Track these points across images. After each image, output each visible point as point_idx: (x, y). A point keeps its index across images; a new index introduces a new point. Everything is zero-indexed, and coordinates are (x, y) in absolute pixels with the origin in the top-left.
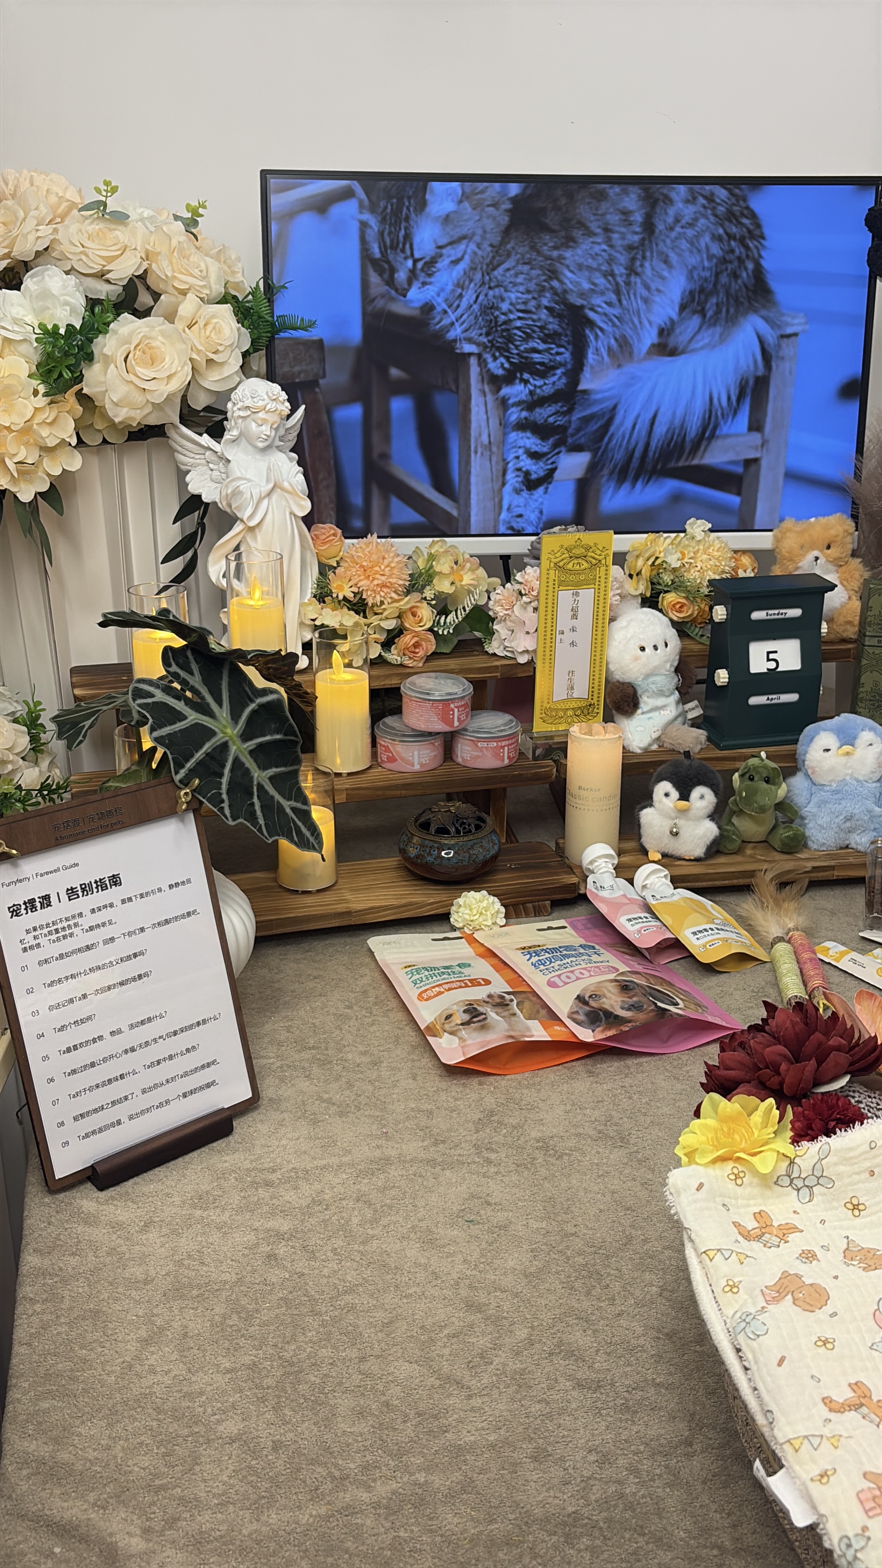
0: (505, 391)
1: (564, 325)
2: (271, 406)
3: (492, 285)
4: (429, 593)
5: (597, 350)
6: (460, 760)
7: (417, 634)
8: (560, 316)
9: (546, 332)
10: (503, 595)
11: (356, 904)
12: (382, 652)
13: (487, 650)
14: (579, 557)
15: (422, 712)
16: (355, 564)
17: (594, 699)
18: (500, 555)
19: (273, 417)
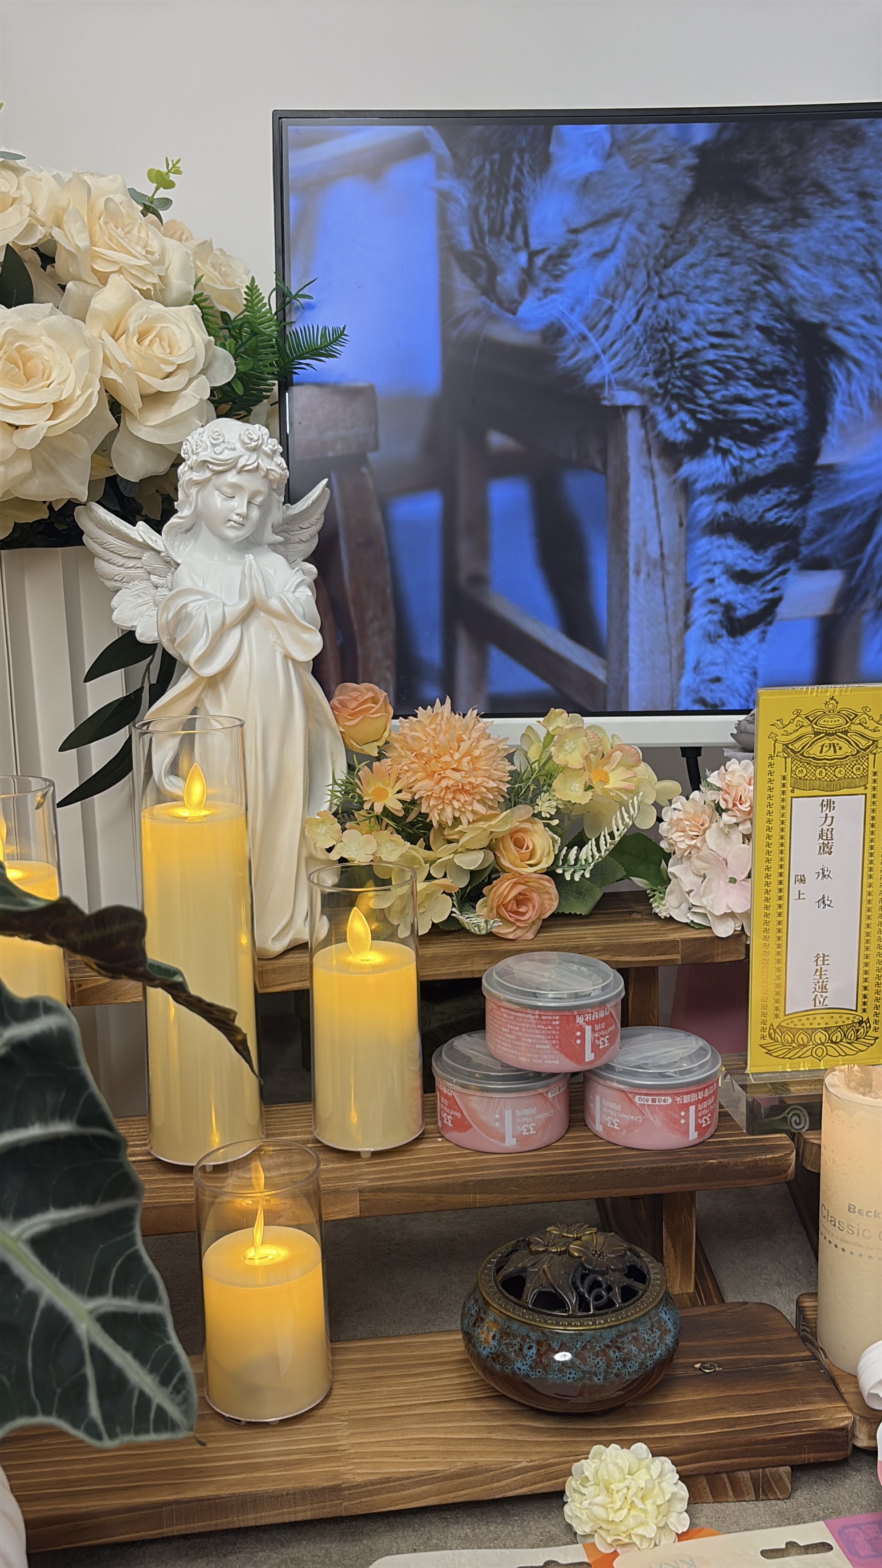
0: (690, 468)
1: (791, 357)
2: (248, 460)
3: (665, 291)
4: (546, 806)
5: (850, 397)
6: (598, 1128)
7: (522, 880)
8: (784, 342)
9: (760, 368)
10: (686, 812)
11: (355, 1463)
12: (454, 910)
13: (657, 911)
14: (833, 734)
15: (520, 1031)
16: (409, 753)
17: (868, 1010)
18: (681, 748)
19: (252, 483)
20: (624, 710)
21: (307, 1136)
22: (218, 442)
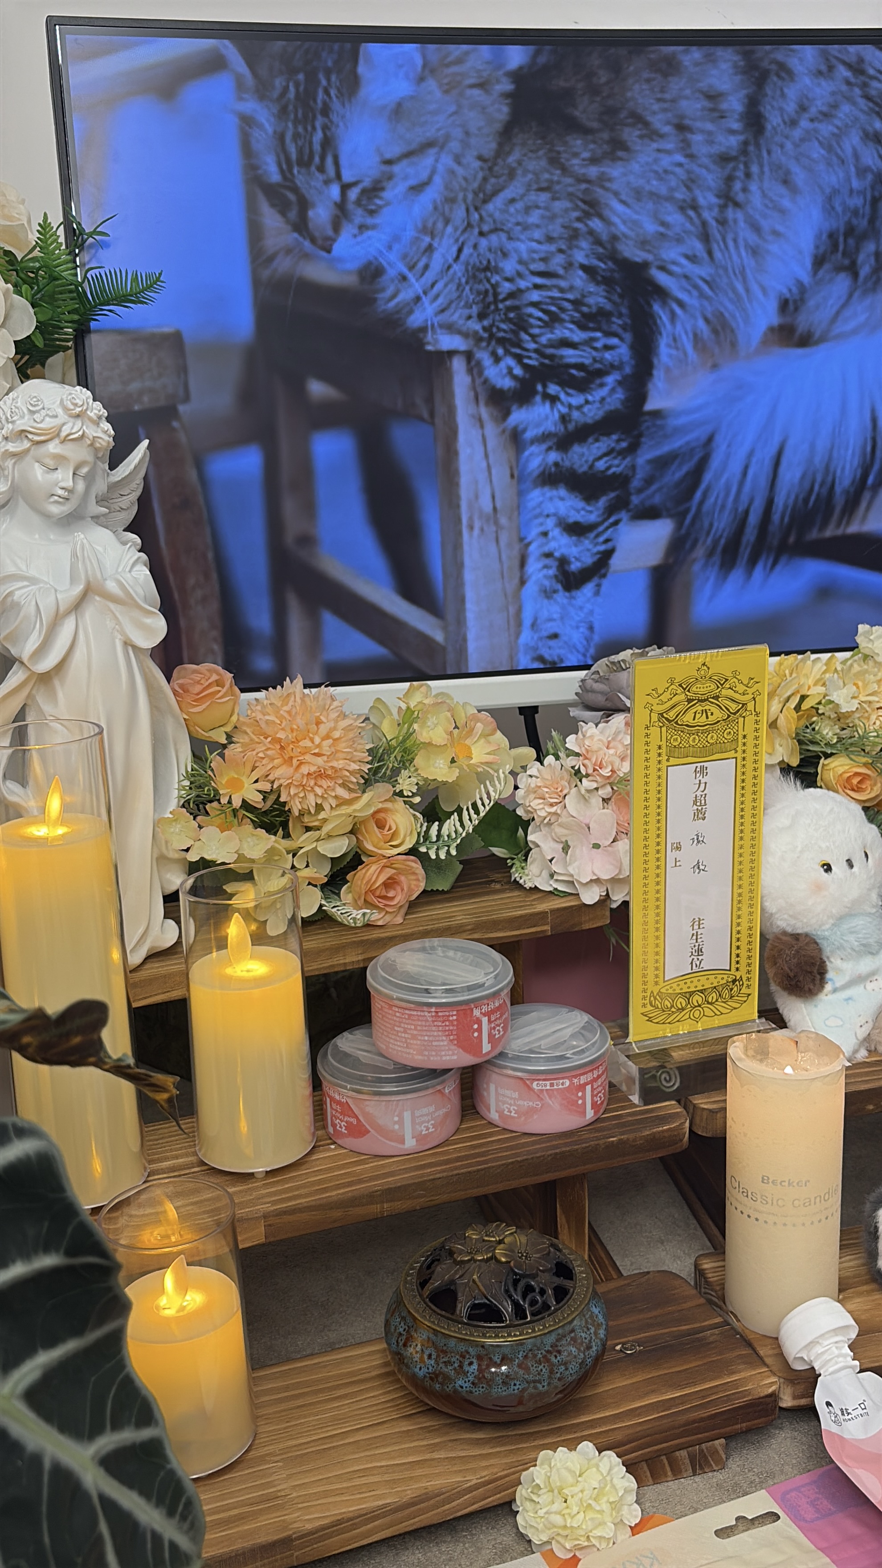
0: (518, 416)
1: (616, 298)
2: (73, 428)
3: (485, 228)
4: (407, 783)
5: (675, 340)
6: (494, 1116)
7: (388, 862)
8: (607, 282)
9: (585, 309)
10: (543, 779)
11: (300, 1508)
12: (323, 902)
13: (521, 882)
14: (705, 700)
15: (415, 1029)
16: (262, 737)
17: (741, 969)
18: (520, 708)
19: (78, 453)
20: (464, 671)
21: (190, 1159)
22: (37, 408)
